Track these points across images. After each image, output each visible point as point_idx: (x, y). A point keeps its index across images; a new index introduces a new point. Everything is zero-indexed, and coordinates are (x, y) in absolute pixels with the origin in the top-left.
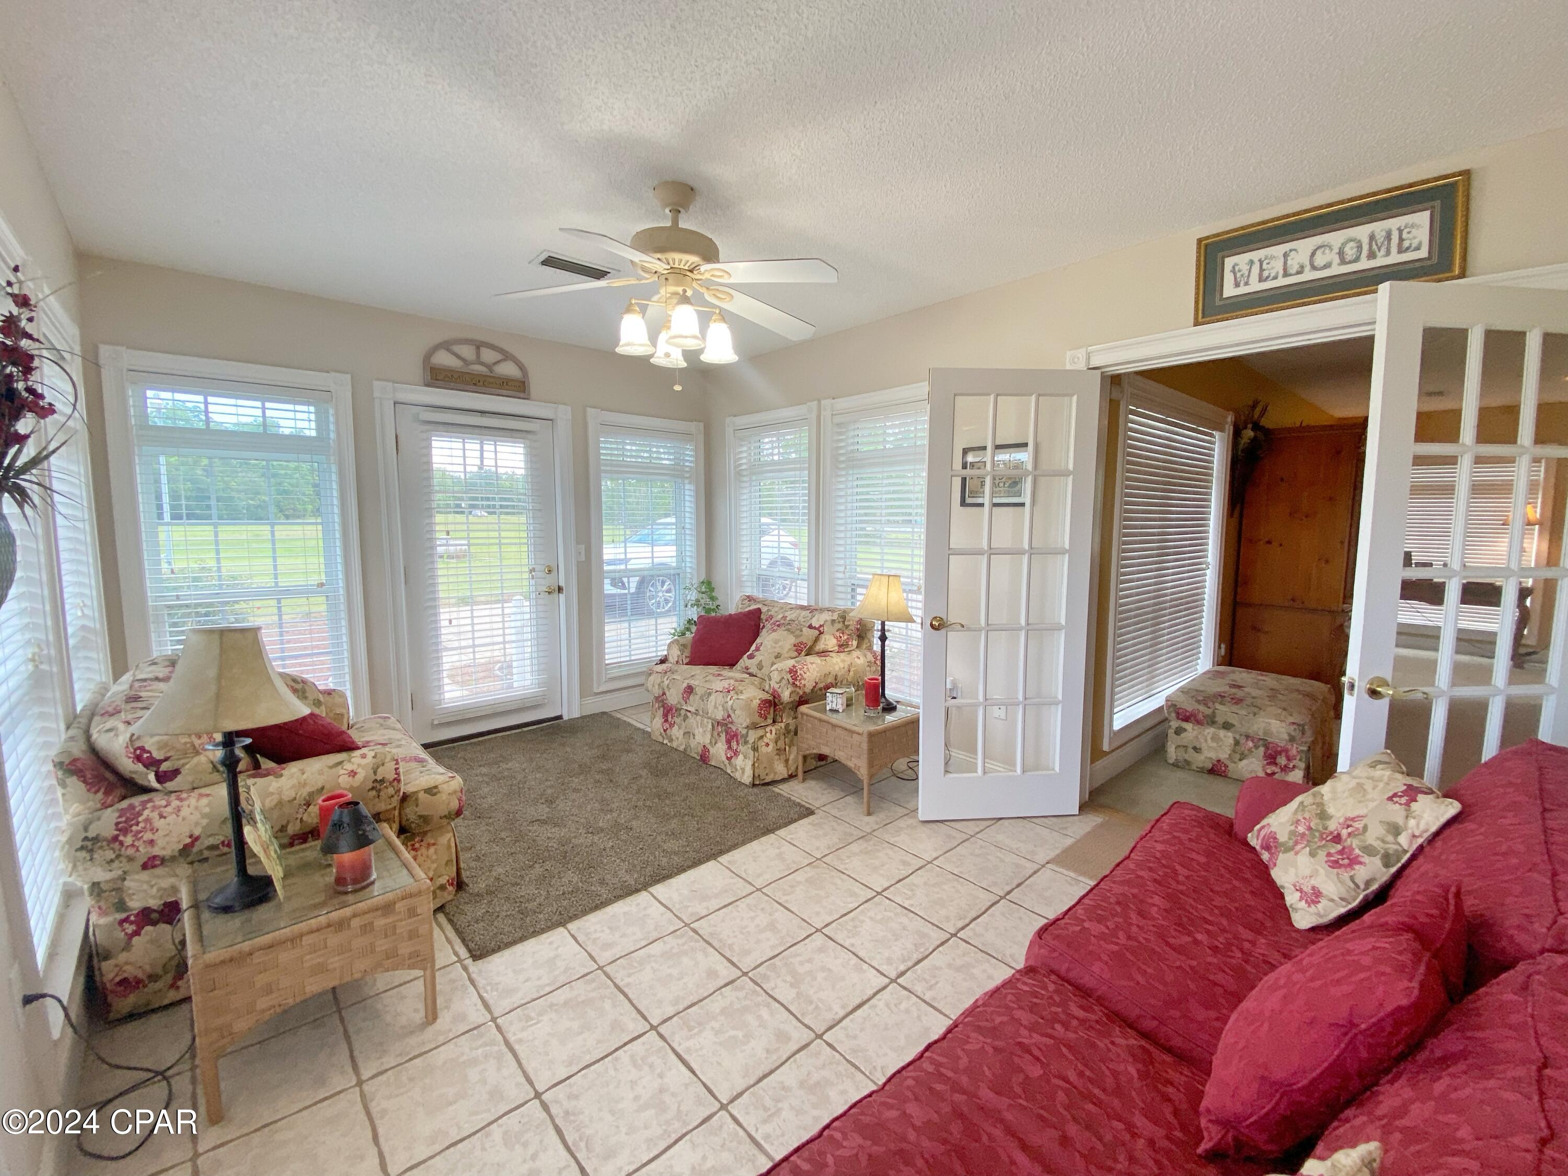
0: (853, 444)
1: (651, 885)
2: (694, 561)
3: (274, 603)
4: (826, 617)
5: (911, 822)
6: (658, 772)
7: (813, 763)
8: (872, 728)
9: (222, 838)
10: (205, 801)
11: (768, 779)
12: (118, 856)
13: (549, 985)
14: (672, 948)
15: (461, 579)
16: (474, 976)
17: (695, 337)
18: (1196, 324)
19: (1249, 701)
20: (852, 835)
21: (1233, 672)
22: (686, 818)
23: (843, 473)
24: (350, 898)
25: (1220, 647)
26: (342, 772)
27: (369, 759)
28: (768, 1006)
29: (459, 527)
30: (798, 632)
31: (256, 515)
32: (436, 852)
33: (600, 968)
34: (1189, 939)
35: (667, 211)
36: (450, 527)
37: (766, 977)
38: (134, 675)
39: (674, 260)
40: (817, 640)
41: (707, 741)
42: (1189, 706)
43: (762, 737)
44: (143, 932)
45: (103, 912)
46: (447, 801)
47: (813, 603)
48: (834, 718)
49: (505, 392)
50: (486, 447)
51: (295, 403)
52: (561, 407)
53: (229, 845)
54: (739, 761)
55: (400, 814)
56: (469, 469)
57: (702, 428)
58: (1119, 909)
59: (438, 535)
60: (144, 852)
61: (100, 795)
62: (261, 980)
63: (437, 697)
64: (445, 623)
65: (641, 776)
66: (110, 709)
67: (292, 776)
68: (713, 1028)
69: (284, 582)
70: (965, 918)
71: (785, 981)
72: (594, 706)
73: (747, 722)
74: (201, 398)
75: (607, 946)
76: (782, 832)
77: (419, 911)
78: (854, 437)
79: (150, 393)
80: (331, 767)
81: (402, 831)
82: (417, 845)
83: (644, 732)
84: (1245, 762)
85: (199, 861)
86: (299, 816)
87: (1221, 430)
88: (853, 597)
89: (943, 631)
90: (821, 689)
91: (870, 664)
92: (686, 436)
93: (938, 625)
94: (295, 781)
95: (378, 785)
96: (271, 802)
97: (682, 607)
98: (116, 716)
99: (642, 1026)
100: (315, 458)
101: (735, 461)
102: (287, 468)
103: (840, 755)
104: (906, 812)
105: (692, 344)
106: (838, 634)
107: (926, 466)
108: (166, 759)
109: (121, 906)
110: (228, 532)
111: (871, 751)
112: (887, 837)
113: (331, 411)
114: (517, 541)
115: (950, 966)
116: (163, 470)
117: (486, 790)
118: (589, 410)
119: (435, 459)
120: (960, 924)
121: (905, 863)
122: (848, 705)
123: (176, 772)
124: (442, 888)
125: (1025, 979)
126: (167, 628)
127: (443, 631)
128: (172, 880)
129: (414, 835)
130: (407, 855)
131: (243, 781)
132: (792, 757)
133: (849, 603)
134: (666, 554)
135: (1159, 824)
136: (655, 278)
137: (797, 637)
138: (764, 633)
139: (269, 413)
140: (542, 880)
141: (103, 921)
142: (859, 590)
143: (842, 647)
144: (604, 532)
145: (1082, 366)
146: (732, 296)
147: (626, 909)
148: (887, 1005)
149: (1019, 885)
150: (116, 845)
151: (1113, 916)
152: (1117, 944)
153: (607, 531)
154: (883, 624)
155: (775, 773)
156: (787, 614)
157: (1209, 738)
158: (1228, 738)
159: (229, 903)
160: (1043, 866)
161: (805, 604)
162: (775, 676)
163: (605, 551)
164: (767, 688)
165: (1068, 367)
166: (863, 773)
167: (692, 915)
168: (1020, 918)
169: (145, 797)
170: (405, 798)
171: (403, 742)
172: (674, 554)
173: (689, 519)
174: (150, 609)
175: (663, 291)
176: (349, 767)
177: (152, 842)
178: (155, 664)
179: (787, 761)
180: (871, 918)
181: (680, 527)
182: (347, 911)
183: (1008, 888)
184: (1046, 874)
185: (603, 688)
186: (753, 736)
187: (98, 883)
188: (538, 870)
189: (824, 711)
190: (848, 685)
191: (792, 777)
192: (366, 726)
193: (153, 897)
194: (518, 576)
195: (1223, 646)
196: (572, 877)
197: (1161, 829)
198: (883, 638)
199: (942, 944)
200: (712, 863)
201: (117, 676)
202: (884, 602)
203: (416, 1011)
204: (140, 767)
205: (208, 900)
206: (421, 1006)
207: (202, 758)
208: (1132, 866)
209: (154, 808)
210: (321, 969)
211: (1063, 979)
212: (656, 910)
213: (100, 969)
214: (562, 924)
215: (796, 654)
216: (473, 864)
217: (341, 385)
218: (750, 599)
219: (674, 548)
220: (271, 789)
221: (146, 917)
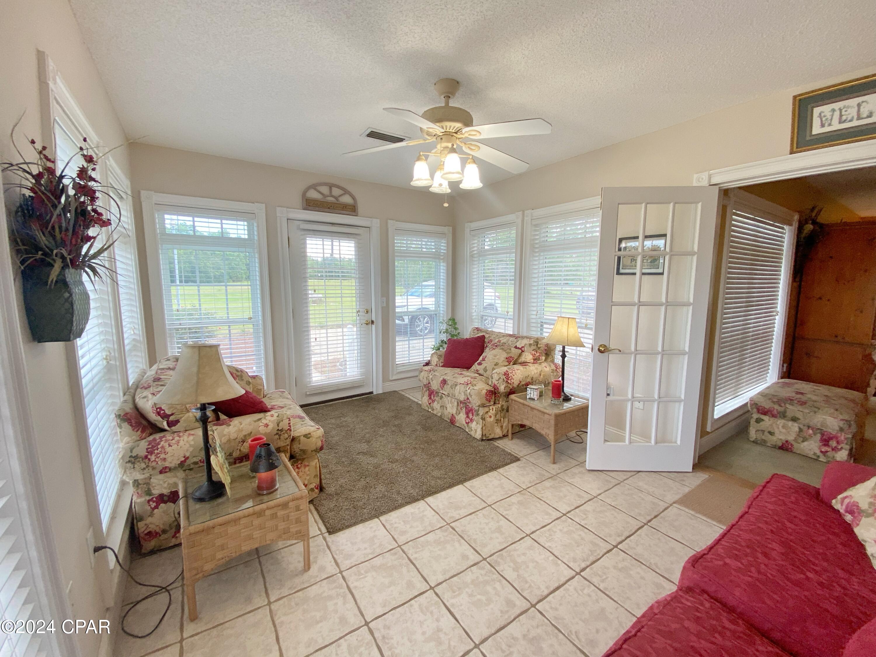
0: (544, 237)
1: (426, 497)
2: (445, 307)
3: (227, 327)
4: (525, 342)
5: (581, 469)
6: (426, 428)
7: (517, 429)
8: (557, 411)
9: (200, 458)
10: (191, 438)
11: (490, 437)
12: (148, 466)
13: (371, 554)
14: (440, 538)
15: (321, 316)
16: (330, 544)
17: (458, 173)
18: (791, 153)
19: (810, 403)
20: (544, 475)
21: (797, 383)
22: (444, 457)
23: (537, 254)
24: (265, 498)
25: (783, 366)
26: (261, 424)
27: (275, 417)
28: (500, 581)
29: (320, 287)
30: (508, 351)
31: (218, 280)
32: (309, 470)
33: (399, 546)
34: (802, 576)
35: (443, 97)
36: (316, 288)
37: (499, 564)
38: (158, 366)
39: (446, 127)
40: (520, 355)
41: (454, 411)
42: (767, 405)
43: (487, 412)
44: (160, 507)
45: (139, 496)
46: (315, 442)
47: (516, 333)
48: (532, 404)
49: (345, 212)
50: (334, 243)
51: (237, 220)
52: (375, 220)
53: (203, 462)
54: (473, 425)
55: (290, 448)
56: (326, 255)
57: (451, 230)
58: (748, 551)
59: (310, 292)
60: (161, 464)
61: (139, 432)
62: (219, 542)
63: (308, 380)
64: (312, 340)
65: (417, 430)
66: (146, 385)
67: (235, 426)
68: (467, 592)
69: (232, 316)
70: (622, 535)
71: (509, 566)
72: (391, 387)
73: (479, 403)
74: (191, 219)
75: (403, 533)
76: (501, 470)
77: (301, 508)
78: (544, 232)
79: (166, 216)
80: (255, 421)
81: (292, 457)
82: (299, 466)
83: (417, 404)
84: (805, 443)
85: (189, 469)
86: (239, 448)
87: (790, 224)
88: (542, 330)
89: (606, 354)
90: (523, 385)
91: (553, 371)
92: (443, 235)
93: (603, 350)
94: (236, 428)
95: (279, 432)
96: (224, 440)
97: (438, 333)
98: (148, 389)
99: (424, 587)
100: (248, 250)
101: (470, 249)
102: (233, 256)
103: (536, 426)
104: (577, 463)
105: (455, 177)
106: (533, 352)
107: (597, 249)
108: (172, 414)
109: (148, 492)
110: (206, 289)
111: (556, 425)
112: (567, 479)
113: (255, 224)
114: (351, 295)
115: (615, 567)
116: (176, 257)
117: (334, 433)
118: (389, 221)
119: (308, 250)
120: (619, 539)
121: (579, 496)
122: (540, 396)
123: (177, 422)
124: (312, 490)
125: (687, 596)
126: (175, 340)
127: (312, 344)
128: (174, 480)
129: (298, 460)
130: (294, 473)
131: (210, 427)
132: (504, 425)
133: (539, 333)
134: (429, 303)
135: (766, 490)
136: (434, 139)
137: (508, 353)
138: (487, 350)
139: (224, 226)
140: (365, 488)
141: (139, 500)
142: (545, 326)
143: (536, 360)
144: (396, 291)
145: (705, 183)
146: (479, 147)
147: (412, 510)
148: (575, 589)
149: (656, 517)
150: (147, 461)
151: (746, 555)
152: (750, 576)
153: (398, 290)
154: (564, 347)
155: (495, 434)
156: (501, 339)
157: (780, 427)
158: (795, 427)
159: (202, 496)
160: (671, 505)
161: (511, 333)
162: (496, 377)
163: (397, 301)
164: (490, 383)
165: (695, 184)
166: (551, 438)
167: (451, 517)
168: (659, 539)
169: (162, 434)
170: (293, 439)
171: (292, 406)
172: (434, 303)
173: (443, 283)
174: (167, 330)
175: (439, 146)
176: (264, 421)
177: (165, 459)
178: (169, 360)
179: (502, 427)
180: (561, 530)
181: (437, 287)
182: (264, 506)
183: (649, 518)
184: (674, 510)
185: (394, 378)
186: (482, 411)
187: (138, 480)
188: (363, 482)
189: (526, 398)
190: (540, 383)
191: (504, 436)
192: (273, 396)
193: (165, 488)
194: (351, 315)
195: (785, 365)
196: (381, 488)
197: (768, 493)
198: (564, 356)
199: (608, 552)
200: (460, 487)
201: (151, 366)
202: (565, 334)
203: (299, 562)
204: (159, 418)
205: (192, 493)
206: (302, 559)
207: (190, 414)
208: (752, 519)
209: (166, 441)
210: (250, 537)
211: (712, 598)
212: (429, 513)
213: (137, 526)
214: (377, 516)
215: (507, 363)
216: (328, 476)
217: (260, 209)
218: (478, 329)
219: (433, 299)
220: (225, 433)
221: (161, 499)
